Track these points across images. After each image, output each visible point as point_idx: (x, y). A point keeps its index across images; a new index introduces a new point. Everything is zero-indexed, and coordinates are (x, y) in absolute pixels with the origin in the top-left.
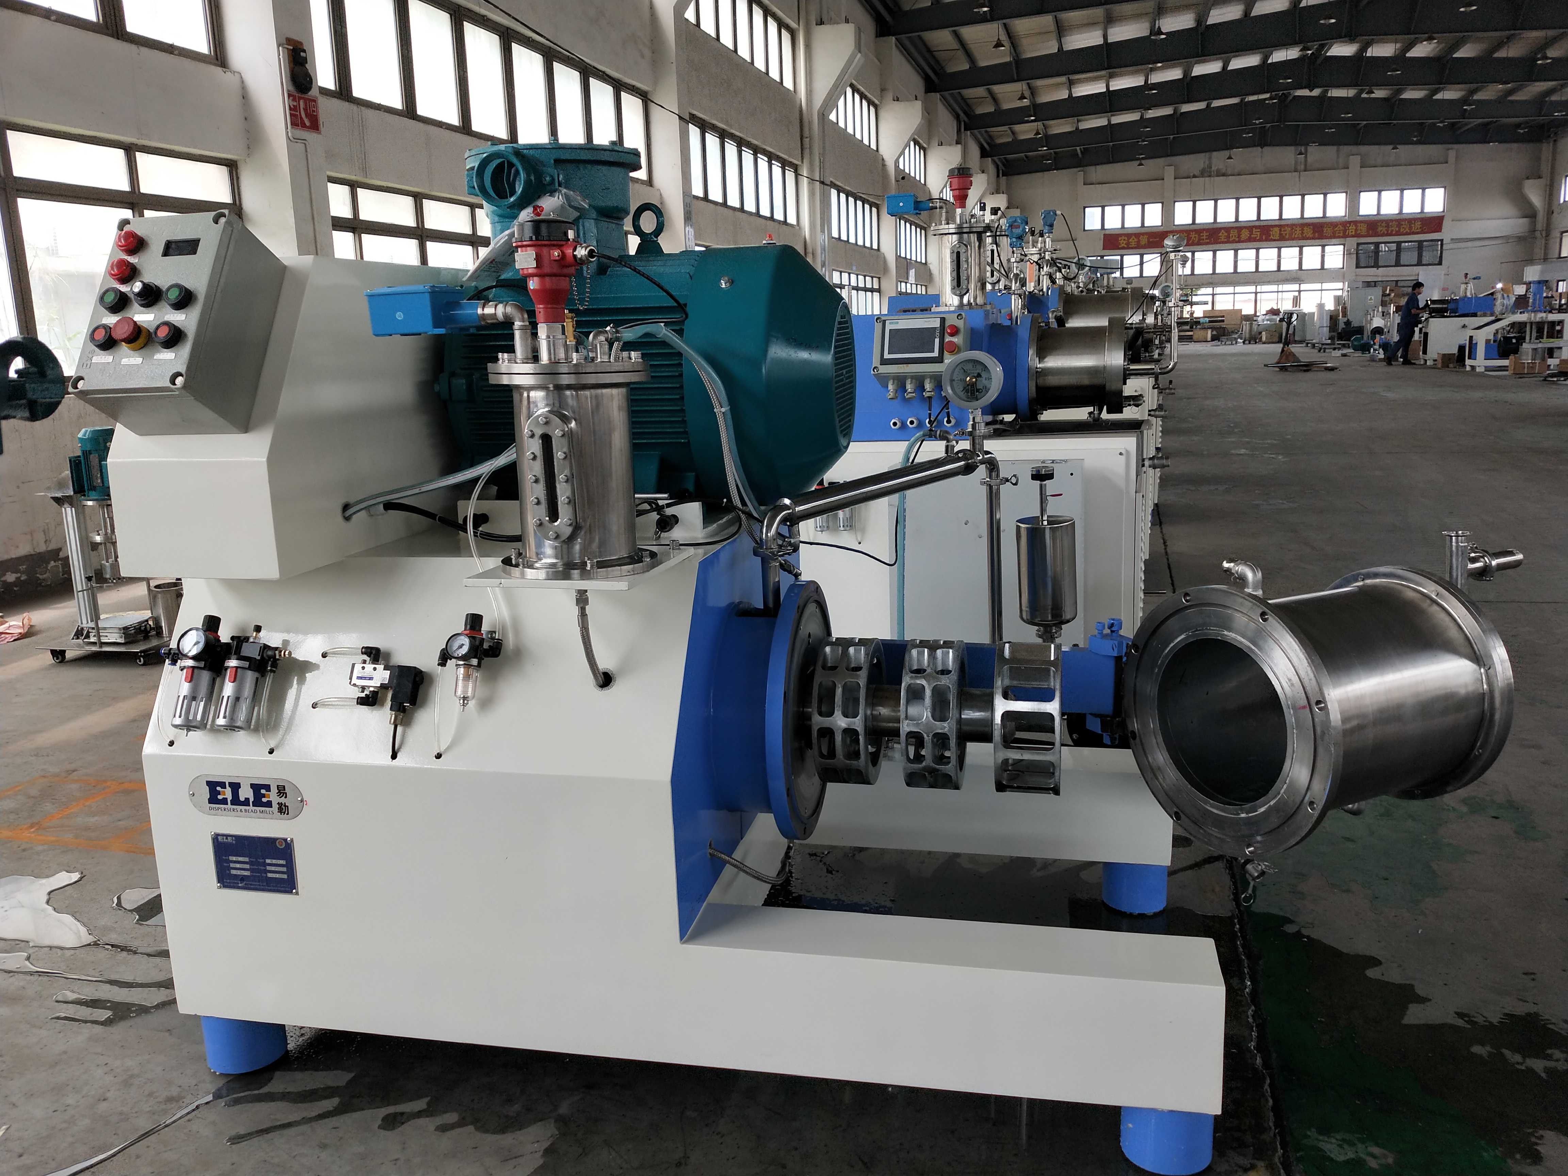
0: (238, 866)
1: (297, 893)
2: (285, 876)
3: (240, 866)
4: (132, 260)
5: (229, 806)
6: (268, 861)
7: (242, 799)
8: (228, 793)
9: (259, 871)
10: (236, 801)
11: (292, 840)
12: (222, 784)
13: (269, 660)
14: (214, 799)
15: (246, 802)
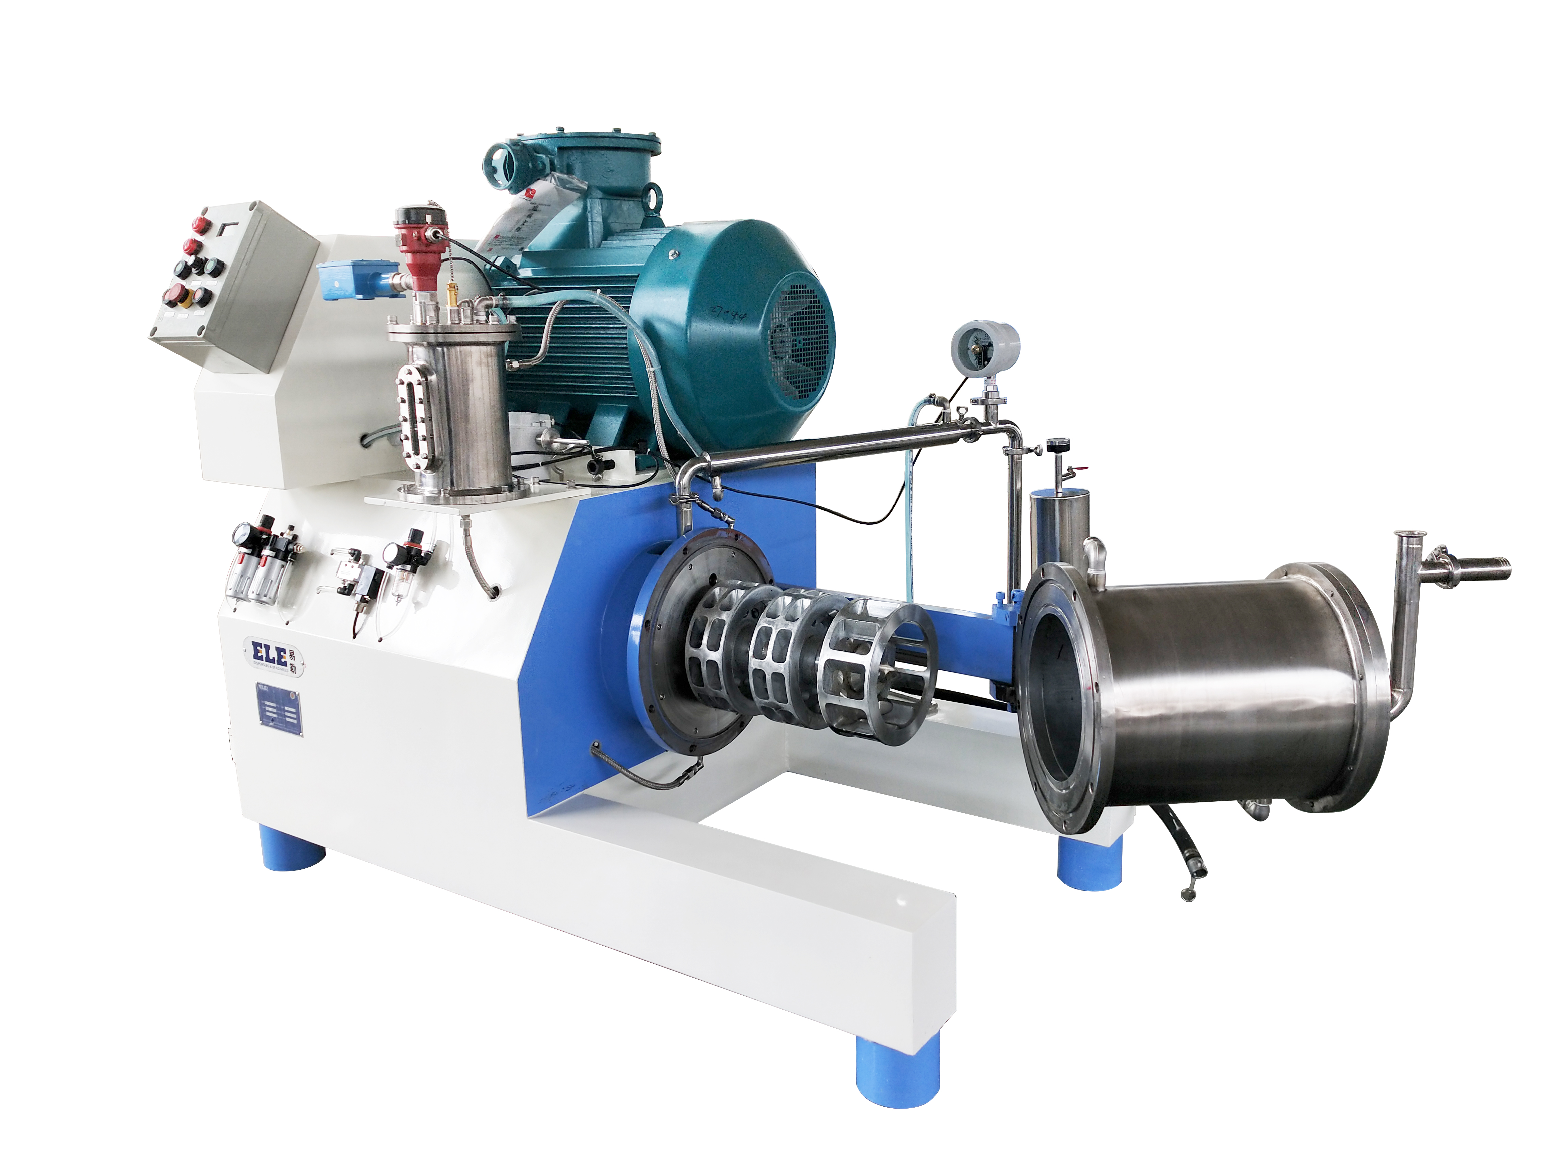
0: (270, 709)
1: (302, 736)
2: (295, 721)
3: (271, 708)
4: (199, 238)
5: (264, 662)
6: (286, 708)
7: (271, 658)
8: (263, 653)
9: (281, 715)
10: (268, 660)
11: (299, 694)
12: (260, 645)
13: (290, 552)
14: (256, 657)
15: (273, 661)
